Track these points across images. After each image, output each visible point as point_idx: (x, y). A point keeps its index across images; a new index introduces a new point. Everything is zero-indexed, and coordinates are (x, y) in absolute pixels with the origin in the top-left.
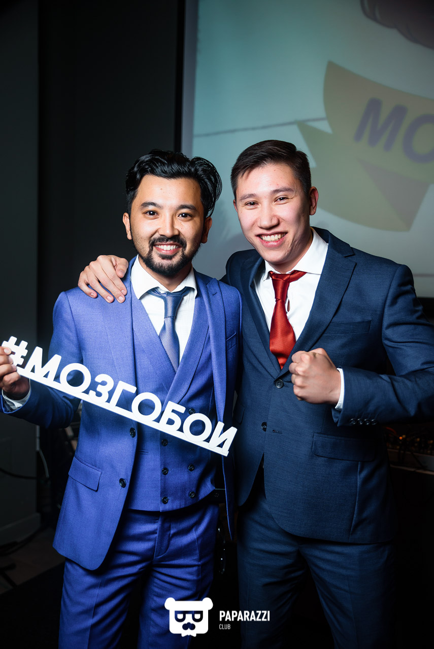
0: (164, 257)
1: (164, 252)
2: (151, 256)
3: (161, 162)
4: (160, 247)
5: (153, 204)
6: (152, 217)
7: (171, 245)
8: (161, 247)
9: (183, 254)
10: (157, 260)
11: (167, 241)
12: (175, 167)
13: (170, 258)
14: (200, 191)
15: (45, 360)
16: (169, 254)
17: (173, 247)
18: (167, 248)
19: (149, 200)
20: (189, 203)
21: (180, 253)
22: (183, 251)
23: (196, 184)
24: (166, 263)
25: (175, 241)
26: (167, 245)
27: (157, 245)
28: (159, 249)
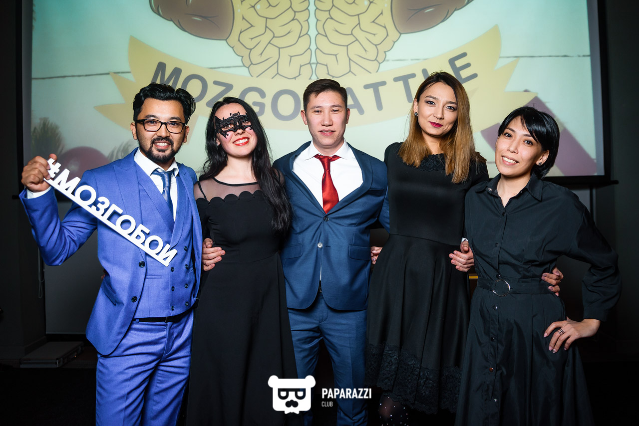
0: (160, 151)
1: (160, 148)
2: (151, 150)
3: (158, 90)
4: (157, 144)
5: (154, 116)
6: (152, 124)
7: (165, 143)
8: (159, 144)
9: (172, 149)
10: (155, 152)
11: (162, 140)
12: (168, 94)
13: (164, 151)
14: (183, 109)
15: (69, 179)
16: (163, 148)
17: (166, 144)
18: (162, 145)
19: (151, 113)
20: (177, 115)
21: (170, 149)
22: (172, 147)
23: (181, 105)
24: (161, 154)
25: (167, 140)
26: (162, 143)
27: (156, 143)
28: (156, 146)
